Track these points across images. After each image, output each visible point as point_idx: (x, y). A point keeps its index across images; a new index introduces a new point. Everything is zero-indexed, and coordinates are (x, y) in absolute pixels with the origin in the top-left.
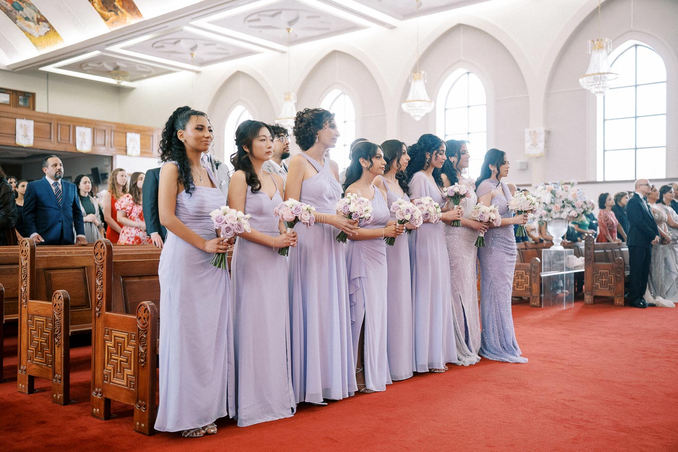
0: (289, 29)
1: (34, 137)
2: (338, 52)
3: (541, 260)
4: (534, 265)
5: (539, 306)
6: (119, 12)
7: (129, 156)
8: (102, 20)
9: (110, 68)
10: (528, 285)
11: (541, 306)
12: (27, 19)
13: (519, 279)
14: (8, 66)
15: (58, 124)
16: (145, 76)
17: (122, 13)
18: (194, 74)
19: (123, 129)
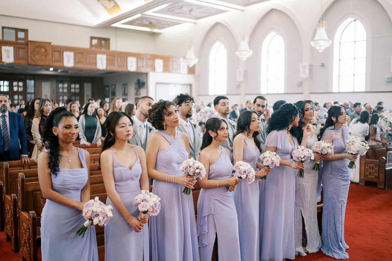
1: (106, 64)
2: (275, 9)
3: (386, 158)
4: (381, 162)
5: (383, 189)
7: (157, 72)
9: (147, 23)
10: (377, 174)
11: (385, 189)
13: (371, 170)
15: (118, 56)
16: (165, 26)
18: (193, 24)
19: (153, 57)
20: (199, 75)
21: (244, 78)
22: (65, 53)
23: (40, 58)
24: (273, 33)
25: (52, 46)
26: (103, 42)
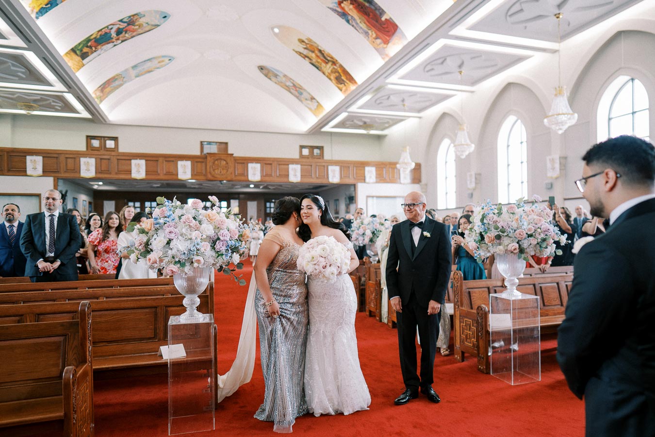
0: (460, 72)
1: (301, 175)
2: (512, 83)
4: (480, 314)
5: (485, 371)
6: (346, 83)
7: (368, 183)
8: (339, 91)
9: (361, 124)
10: (475, 340)
11: (488, 372)
12: (306, 99)
14: (306, 132)
15: (316, 165)
16: (387, 125)
17: (347, 83)
18: (417, 120)
19: (361, 165)
20: (426, 185)
21: (476, 183)
22: (250, 165)
23: (221, 172)
24: (511, 119)
25: (234, 157)
26: (316, 152)
